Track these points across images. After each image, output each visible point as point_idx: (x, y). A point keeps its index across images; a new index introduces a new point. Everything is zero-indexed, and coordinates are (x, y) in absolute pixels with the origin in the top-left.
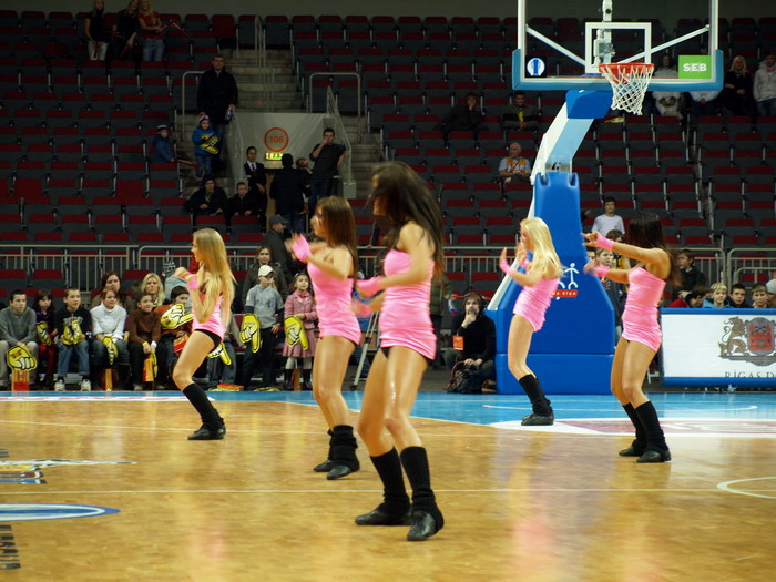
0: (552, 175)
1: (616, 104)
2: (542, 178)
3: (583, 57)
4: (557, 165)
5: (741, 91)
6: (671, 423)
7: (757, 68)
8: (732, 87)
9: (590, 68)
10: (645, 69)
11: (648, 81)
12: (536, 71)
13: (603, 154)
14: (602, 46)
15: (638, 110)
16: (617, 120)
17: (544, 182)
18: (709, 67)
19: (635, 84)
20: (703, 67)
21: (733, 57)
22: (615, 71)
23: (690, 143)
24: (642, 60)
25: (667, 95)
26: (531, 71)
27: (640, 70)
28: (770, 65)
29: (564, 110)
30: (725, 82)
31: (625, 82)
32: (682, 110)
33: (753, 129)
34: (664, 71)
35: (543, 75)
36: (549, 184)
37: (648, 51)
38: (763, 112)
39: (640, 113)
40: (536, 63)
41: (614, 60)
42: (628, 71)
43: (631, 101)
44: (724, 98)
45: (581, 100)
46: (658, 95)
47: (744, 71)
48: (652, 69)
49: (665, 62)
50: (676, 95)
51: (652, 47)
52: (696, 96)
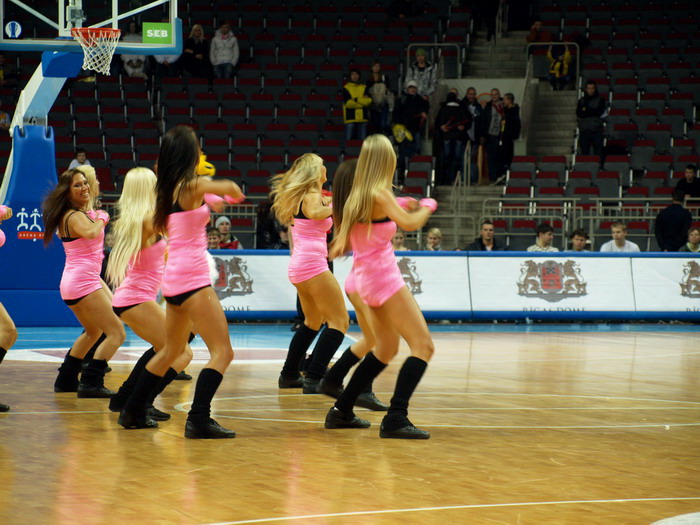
0: (29, 128)
1: (87, 65)
2: (20, 131)
3: (57, 22)
4: (34, 119)
5: (199, 56)
6: (133, 351)
7: (213, 35)
8: (191, 52)
9: (63, 32)
10: (112, 34)
11: (116, 44)
12: (13, 33)
13: (76, 110)
14: (73, 12)
15: (106, 70)
16: (89, 80)
17: (21, 134)
18: (169, 33)
19: (103, 47)
20: (164, 34)
21: (192, 25)
22: (85, 35)
23: (155, 101)
24: (110, 25)
25: (134, 58)
26: (9, 33)
27: (108, 34)
28: (225, 33)
29: (39, 70)
30: (185, 47)
31: (94, 45)
32: (146, 71)
33: (210, 89)
34: (130, 37)
35: (20, 37)
36: (27, 136)
37: (116, 18)
38: (218, 74)
39: (108, 73)
40: (13, 26)
41: (85, 25)
42: (97, 35)
43: (100, 62)
44: (184, 61)
45: (55, 61)
46: (126, 58)
47: (202, 38)
48: (119, 34)
49: (131, 28)
50: (142, 58)
51: (119, 14)
52: (160, 59)
